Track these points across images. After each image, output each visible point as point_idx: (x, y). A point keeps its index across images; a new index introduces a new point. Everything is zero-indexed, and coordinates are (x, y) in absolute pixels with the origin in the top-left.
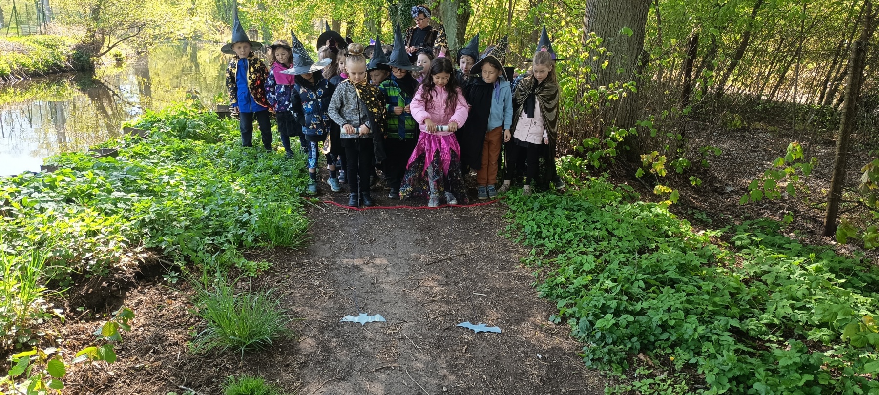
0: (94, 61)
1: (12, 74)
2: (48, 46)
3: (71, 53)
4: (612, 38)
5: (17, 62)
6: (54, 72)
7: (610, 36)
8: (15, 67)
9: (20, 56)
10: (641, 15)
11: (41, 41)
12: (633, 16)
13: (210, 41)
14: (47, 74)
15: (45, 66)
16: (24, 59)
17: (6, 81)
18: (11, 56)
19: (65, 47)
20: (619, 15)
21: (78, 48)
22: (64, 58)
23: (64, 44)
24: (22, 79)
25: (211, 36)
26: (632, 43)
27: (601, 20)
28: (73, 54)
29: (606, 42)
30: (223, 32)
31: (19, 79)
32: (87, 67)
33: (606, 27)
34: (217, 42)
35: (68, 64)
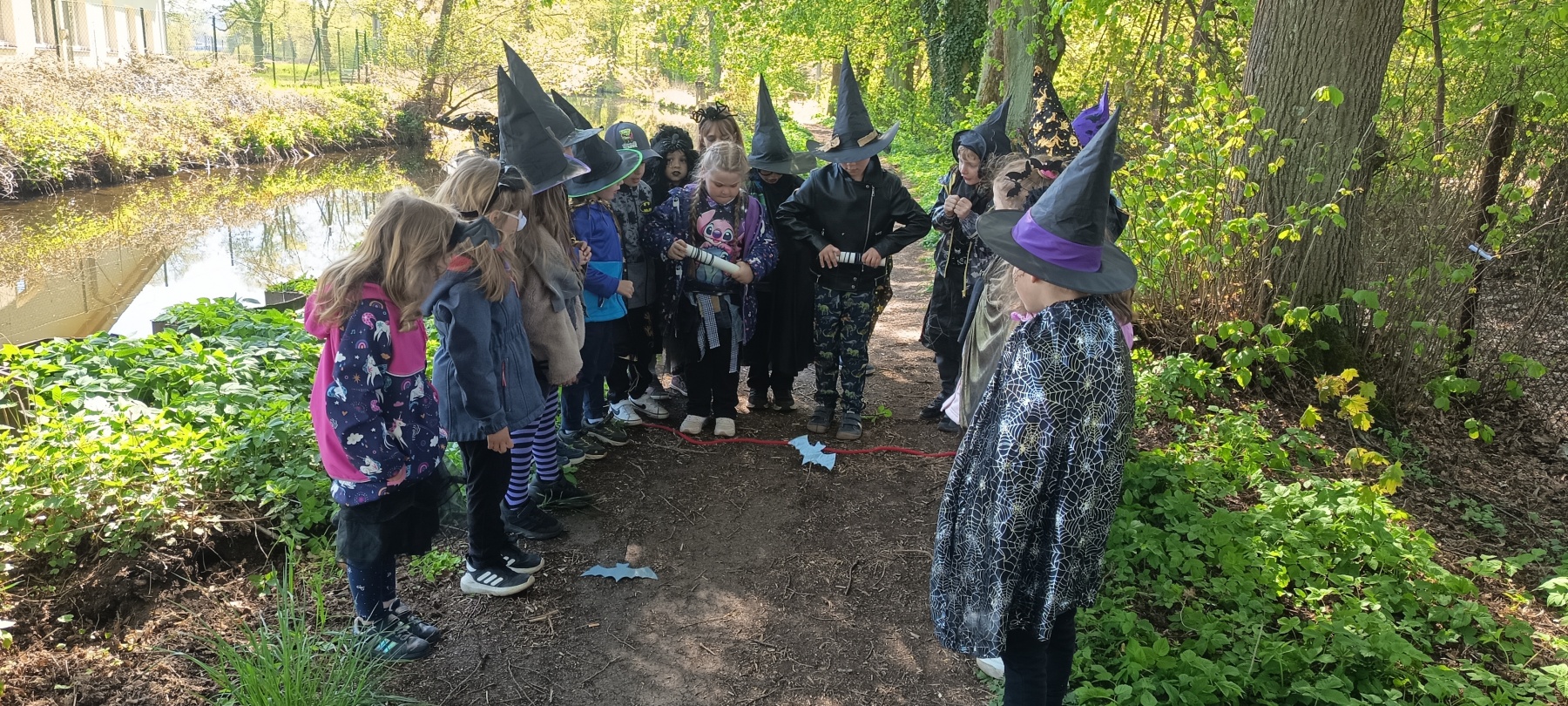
0: (429, 129)
1: (296, 146)
2: (360, 103)
3: (394, 114)
4: (1302, 109)
5: (305, 127)
6: (363, 146)
7: (1297, 104)
8: (302, 136)
9: (311, 117)
10: (1371, 61)
11: (351, 93)
12: (1352, 64)
13: (634, 99)
14: (349, 148)
15: (349, 136)
16: (316, 123)
17: (284, 157)
18: (296, 119)
19: (386, 105)
20: (1321, 59)
21: (406, 107)
22: (380, 123)
23: (386, 100)
24: (311, 155)
25: (637, 91)
26: (1348, 119)
27: (1280, 69)
28: (398, 117)
29: (1288, 116)
30: (655, 85)
31: (306, 155)
32: (417, 138)
33: (1289, 85)
34: (644, 102)
35: (387, 132)
